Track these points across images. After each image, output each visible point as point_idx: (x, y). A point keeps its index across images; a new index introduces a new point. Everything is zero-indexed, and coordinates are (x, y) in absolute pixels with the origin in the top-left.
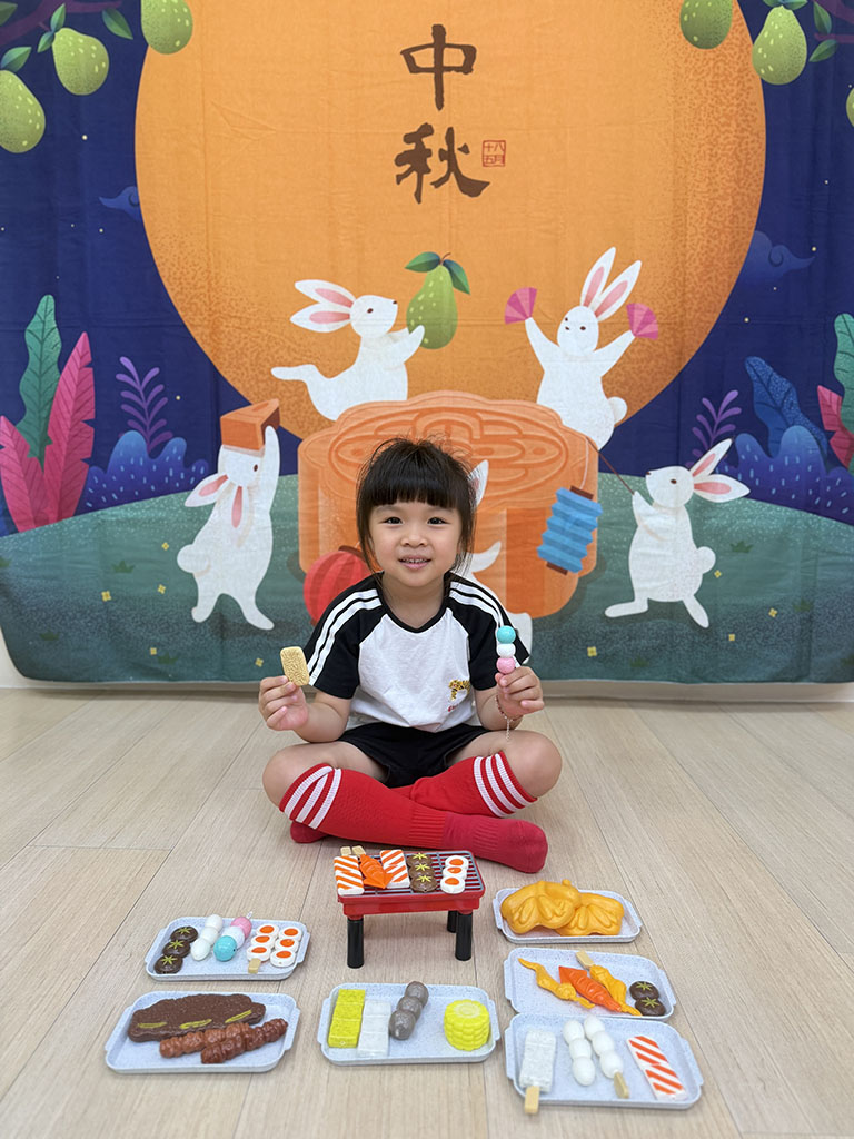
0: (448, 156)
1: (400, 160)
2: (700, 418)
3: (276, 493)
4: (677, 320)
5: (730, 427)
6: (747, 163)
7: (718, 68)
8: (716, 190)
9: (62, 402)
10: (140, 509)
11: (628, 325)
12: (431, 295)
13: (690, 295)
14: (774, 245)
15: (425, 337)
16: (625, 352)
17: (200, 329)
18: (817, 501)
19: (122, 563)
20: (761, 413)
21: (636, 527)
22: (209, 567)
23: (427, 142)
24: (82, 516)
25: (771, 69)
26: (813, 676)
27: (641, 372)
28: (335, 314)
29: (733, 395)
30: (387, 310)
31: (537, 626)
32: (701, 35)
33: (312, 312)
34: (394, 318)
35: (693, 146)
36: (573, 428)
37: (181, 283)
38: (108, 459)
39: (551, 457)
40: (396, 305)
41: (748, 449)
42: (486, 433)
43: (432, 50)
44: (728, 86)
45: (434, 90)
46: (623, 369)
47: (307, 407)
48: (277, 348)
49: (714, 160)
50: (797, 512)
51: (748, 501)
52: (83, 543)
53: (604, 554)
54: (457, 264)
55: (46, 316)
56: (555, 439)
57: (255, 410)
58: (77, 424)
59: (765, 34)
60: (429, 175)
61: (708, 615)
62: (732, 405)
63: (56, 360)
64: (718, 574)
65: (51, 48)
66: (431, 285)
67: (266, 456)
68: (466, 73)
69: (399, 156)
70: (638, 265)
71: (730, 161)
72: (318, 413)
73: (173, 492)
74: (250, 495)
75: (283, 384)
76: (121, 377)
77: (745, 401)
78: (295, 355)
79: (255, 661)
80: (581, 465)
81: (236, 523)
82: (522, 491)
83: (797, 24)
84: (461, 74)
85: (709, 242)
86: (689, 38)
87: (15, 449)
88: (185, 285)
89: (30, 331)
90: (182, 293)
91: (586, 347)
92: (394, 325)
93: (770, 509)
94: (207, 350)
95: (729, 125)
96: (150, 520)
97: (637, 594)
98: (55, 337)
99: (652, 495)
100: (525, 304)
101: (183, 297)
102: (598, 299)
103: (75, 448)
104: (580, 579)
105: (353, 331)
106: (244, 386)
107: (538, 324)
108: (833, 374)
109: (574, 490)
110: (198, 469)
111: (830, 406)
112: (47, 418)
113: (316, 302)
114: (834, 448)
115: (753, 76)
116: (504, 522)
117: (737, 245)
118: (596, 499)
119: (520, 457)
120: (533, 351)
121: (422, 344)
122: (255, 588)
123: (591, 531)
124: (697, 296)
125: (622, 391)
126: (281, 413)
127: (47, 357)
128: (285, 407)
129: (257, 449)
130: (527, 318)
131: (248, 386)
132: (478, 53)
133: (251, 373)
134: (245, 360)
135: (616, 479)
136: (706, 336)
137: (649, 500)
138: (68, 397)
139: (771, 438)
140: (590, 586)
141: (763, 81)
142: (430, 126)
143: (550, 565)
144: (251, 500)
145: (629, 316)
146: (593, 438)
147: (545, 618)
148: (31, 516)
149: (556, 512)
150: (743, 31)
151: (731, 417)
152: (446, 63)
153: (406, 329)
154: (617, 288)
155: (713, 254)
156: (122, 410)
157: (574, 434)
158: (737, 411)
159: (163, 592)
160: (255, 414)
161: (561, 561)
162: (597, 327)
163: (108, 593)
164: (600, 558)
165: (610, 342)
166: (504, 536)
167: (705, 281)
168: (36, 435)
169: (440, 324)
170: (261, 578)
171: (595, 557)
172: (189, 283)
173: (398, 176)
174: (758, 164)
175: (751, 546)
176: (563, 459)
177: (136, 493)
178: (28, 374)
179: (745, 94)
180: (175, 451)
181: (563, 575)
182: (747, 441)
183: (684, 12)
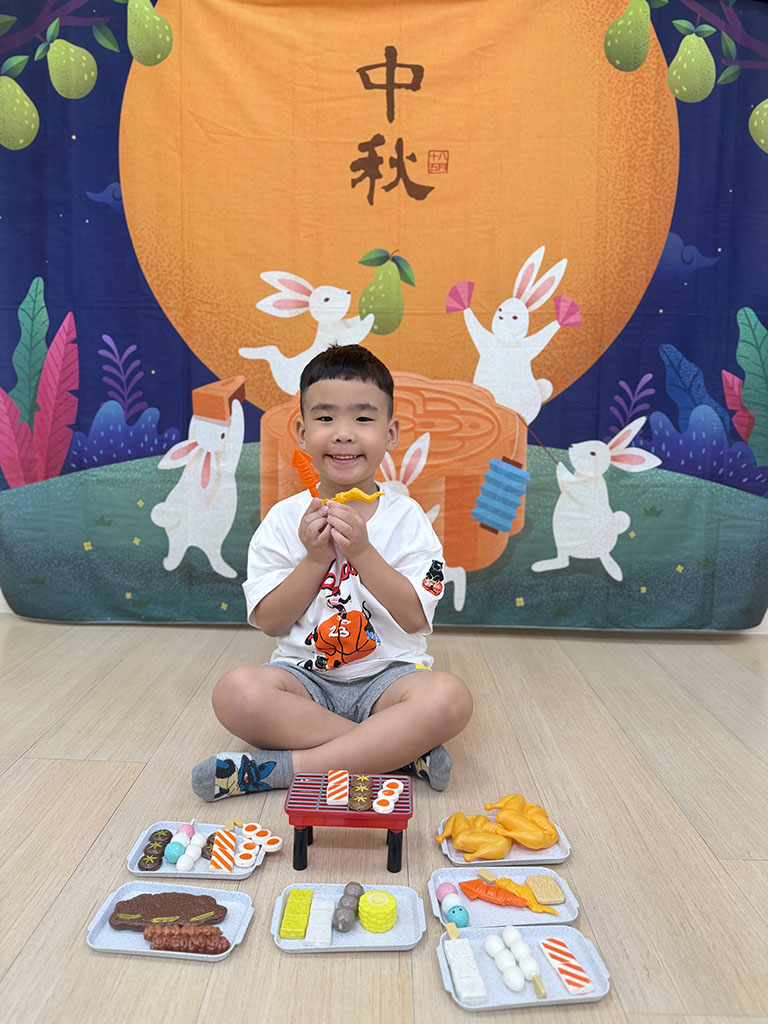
0: (398, 163)
1: (355, 167)
2: (617, 398)
3: (241, 458)
4: (599, 312)
5: (645, 406)
6: (663, 172)
7: (637, 89)
8: (635, 197)
9: (49, 373)
10: (117, 471)
11: (554, 316)
12: (381, 287)
13: (610, 290)
14: (685, 245)
15: (375, 323)
16: (552, 340)
17: (174, 312)
18: (720, 472)
19: (102, 517)
20: (674, 394)
21: (560, 493)
22: (179, 522)
23: (379, 150)
24: (66, 476)
25: (684, 89)
26: (715, 625)
27: (565, 357)
28: (295, 301)
29: (648, 377)
30: (342, 300)
31: (471, 578)
32: (623, 59)
33: (276, 299)
34: (348, 306)
35: (614, 158)
36: (505, 405)
37: (157, 270)
38: (91, 424)
39: (486, 430)
40: (349, 296)
41: (661, 425)
42: (428, 408)
43: (384, 70)
44: (645, 105)
45: (386, 105)
46: (550, 354)
47: (269, 382)
48: (243, 330)
49: (632, 171)
50: (703, 481)
51: (660, 471)
52: (68, 499)
53: (531, 516)
54: (405, 261)
55: (36, 296)
56: (489, 415)
57: (223, 385)
58: (62, 393)
59: (679, 58)
60: (382, 180)
61: (622, 571)
62: (647, 386)
63: (44, 336)
64: (632, 535)
65: (46, 57)
66: (380, 278)
67: (232, 426)
68: (414, 90)
69: (354, 163)
70: (564, 262)
71: (648, 170)
72: (278, 388)
73: (147, 456)
74: (217, 460)
75: (249, 363)
76: (102, 352)
77: (658, 383)
78: (259, 337)
79: (220, 605)
80: (512, 438)
81: (205, 484)
82: (460, 460)
83: (707, 49)
84: (410, 91)
85: (627, 242)
86: (612, 62)
87: (7, 414)
88: (161, 273)
89: (22, 309)
90: (158, 279)
91: (518, 334)
92: (348, 313)
93: (680, 478)
94: (180, 330)
95: (646, 140)
96: (127, 480)
97: (559, 552)
98: (44, 315)
99: (574, 464)
100: (464, 296)
101: (159, 282)
102: (529, 292)
103: (61, 415)
104: (510, 538)
105: (311, 317)
106: (213, 363)
107: (475, 314)
108: (735, 360)
109: (505, 460)
110: (170, 436)
111: (732, 388)
112: (36, 387)
113: (279, 291)
114: (736, 426)
115: (668, 96)
116: (443, 488)
117: (654, 244)
118: (525, 468)
119: (457, 431)
120: (470, 338)
121: (372, 330)
122: (221, 541)
123: (520, 496)
124: (617, 290)
125: (548, 374)
126: (246, 389)
127: (37, 333)
128: (250, 383)
129: (224, 419)
130: (465, 308)
131: (217, 363)
132: (425, 73)
133: (220, 352)
134: (215, 340)
135: (542, 451)
136: (624, 326)
137: (571, 469)
138: (55, 370)
139: (680, 416)
140: (519, 545)
141: (677, 99)
142: (382, 137)
143: (483, 526)
144: (218, 464)
145: (556, 308)
146: (523, 415)
147: (477, 571)
148: (22, 474)
149: (489, 480)
150: (659, 56)
151: (646, 397)
152: (397, 80)
153: (358, 317)
154: (546, 281)
155: (631, 253)
156: (103, 382)
157: (506, 411)
158: (651, 391)
159: (137, 544)
160: (223, 388)
161: (493, 522)
162: (528, 316)
163: (89, 543)
164: (528, 521)
165: (539, 330)
166: (443, 499)
167: (623, 277)
168: (26, 402)
169: (388, 313)
170: (226, 533)
171: (523, 520)
172: (164, 271)
173: (353, 180)
174: (672, 173)
175: (661, 511)
176: (496, 433)
177: (115, 456)
178: (20, 347)
179: (661, 112)
180: (150, 419)
181: (494, 535)
182: (660, 419)
183: (608, 38)
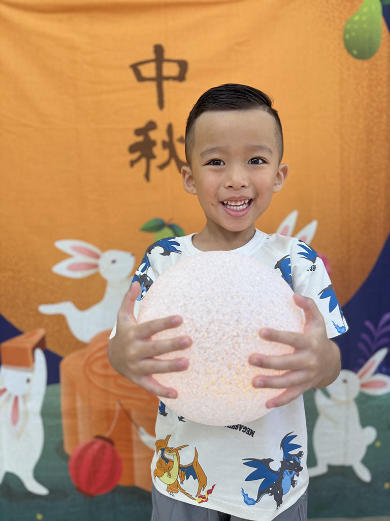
0: (169, 145)
1: (133, 149)
2: (364, 336)
4: (345, 264)
13: (354, 246)
23: (153, 135)
28: (86, 264)
29: (388, 316)
30: (127, 260)
32: (359, 49)
33: (70, 264)
34: (133, 266)
40: (133, 257)
45: (157, 95)
47: (66, 333)
48: (42, 290)
54: (179, 227)
57: (26, 338)
60: (155, 160)
62: (388, 323)
67: (35, 371)
68: (181, 82)
69: (131, 146)
70: (315, 223)
74: (25, 401)
75: (48, 318)
78: (56, 295)
79: (36, 515)
81: (15, 422)
84: (177, 82)
85: (367, 205)
86: (350, 52)
95: (381, 117)
97: (319, 461)
106: (17, 320)
113: (72, 256)
122: (33, 467)
124: (360, 246)
126: (47, 338)
128: (50, 335)
131: (20, 320)
132: (189, 66)
133: (23, 310)
134: (18, 301)
136: (367, 275)
142: (155, 123)
144: (25, 405)
150: (389, 46)
151: (387, 332)
152: (165, 74)
155: (371, 214)
167: (365, 235)
170: (37, 460)
173: (131, 161)
183: (346, 31)
